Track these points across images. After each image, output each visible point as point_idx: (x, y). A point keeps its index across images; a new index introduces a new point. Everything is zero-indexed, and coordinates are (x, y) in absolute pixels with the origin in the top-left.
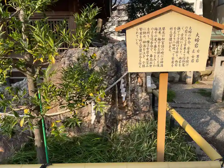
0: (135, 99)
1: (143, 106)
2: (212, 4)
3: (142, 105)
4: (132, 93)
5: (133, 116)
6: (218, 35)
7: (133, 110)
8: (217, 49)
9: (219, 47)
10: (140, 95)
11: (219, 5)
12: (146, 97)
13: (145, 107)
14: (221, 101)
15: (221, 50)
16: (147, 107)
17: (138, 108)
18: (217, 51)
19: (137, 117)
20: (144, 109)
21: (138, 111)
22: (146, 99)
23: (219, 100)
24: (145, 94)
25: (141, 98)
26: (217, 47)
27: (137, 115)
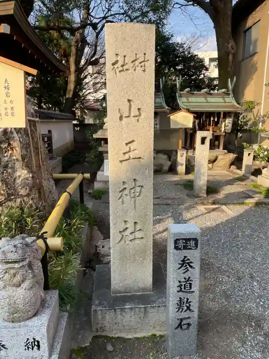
0: (8, 179)
1: (21, 189)
2: (231, 57)
3: (20, 187)
4: (4, 170)
5: (4, 203)
6: (227, 104)
7: (6, 195)
8: (224, 123)
9: (227, 121)
10: (18, 174)
11: (243, 60)
12: (26, 176)
13: (25, 189)
14: (205, 196)
15: (230, 125)
16: (26, 189)
17: (12, 191)
18: (225, 126)
19: (10, 203)
20: (23, 192)
21: (13, 195)
22: (27, 179)
23: (202, 193)
24: (26, 172)
25: (19, 177)
26: (225, 121)
27: (11, 200)
